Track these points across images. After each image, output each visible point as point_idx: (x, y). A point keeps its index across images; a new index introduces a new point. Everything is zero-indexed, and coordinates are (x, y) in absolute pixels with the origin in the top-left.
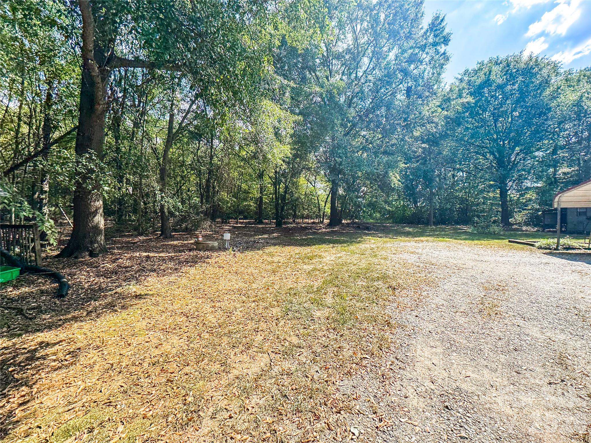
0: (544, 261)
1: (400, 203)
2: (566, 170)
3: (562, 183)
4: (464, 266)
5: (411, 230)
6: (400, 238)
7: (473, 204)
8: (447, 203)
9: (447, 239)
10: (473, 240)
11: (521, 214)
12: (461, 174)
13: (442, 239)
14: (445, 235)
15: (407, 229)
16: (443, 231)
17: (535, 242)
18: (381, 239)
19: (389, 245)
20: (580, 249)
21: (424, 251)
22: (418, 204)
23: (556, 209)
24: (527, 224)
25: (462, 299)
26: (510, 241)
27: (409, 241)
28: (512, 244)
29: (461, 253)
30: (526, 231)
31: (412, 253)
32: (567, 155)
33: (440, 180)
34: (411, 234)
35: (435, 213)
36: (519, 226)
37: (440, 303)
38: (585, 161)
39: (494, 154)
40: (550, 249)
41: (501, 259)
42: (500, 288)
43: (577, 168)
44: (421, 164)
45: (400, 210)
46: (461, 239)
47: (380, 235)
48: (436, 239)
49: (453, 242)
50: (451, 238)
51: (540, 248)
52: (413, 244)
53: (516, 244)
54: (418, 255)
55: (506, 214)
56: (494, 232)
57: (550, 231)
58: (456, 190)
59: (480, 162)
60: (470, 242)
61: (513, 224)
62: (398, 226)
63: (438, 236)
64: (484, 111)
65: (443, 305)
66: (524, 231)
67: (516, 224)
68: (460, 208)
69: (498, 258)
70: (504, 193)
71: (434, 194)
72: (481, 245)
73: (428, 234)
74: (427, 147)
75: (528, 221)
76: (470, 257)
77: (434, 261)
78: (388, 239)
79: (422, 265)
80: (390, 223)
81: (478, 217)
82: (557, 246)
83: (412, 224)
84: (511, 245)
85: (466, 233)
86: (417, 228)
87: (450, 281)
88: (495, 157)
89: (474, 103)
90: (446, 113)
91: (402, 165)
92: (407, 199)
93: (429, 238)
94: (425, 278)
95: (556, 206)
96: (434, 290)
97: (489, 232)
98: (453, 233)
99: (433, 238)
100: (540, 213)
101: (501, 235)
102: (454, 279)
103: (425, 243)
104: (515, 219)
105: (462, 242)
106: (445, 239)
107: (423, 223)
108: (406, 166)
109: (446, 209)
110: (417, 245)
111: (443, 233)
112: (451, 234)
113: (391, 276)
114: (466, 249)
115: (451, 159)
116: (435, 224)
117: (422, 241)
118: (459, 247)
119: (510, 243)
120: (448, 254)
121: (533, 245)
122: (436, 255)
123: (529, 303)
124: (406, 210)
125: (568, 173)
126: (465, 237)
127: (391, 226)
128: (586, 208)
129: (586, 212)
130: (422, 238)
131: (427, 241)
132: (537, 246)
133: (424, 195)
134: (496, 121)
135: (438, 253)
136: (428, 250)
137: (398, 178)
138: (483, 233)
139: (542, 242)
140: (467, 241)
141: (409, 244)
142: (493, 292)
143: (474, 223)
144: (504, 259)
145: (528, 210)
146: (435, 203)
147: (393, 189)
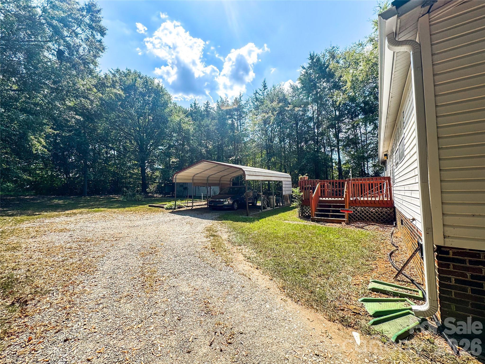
0: (171, 218)
1: (47, 173)
2: (174, 160)
3: (173, 167)
4: (121, 235)
5: (61, 202)
6: (45, 213)
7: (122, 178)
8: (101, 176)
9: (102, 209)
10: (124, 207)
11: (153, 186)
12: (113, 152)
13: (97, 209)
14: (99, 205)
15: (56, 201)
16: (97, 201)
17: (163, 205)
18: (12, 218)
19: (24, 225)
20: (184, 207)
21: (78, 226)
22: (71, 175)
23: (174, 183)
24: (156, 193)
25: (124, 277)
26: (149, 206)
27: (58, 216)
28: (151, 207)
29: (116, 221)
30: (156, 197)
31: (61, 231)
32: (175, 151)
33: (94, 154)
34: (61, 207)
35: (89, 184)
36: (152, 194)
37: (101, 295)
38: (181, 156)
39: (137, 142)
40: (172, 209)
41: (147, 222)
42: (153, 251)
43: (178, 160)
44: (74, 134)
45: (46, 180)
46: (115, 208)
47: (10, 212)
48: (90, 210)
49: (107, 212)
50: (105, 208)
51: (167, 209)
52: (63, 218)
53: (153, 208)
54: (70, 233)
55: (145, 186)
56: (138, 199)
57: (168, 197)
58: (109, 165)
59: (127, 145)
60: (122, 209)
61: (149, 193)
62: (43, 198)
63: (92, 207)
64: (132, 107)
65: (104, 297)
66: (155, 197)
67: (150, 193)
68: (112, 180)
69: (145, 222)
70: (143, 170)
71: (88, 166)
72: (131, 211)
73: (82, 205)
74: (82, 119)
75: (157, 190)
76: (124, 225)
77: (90, 236)
78: (24, 217)
79: (74, 245)
80: (32, 195)
81: (126, 187)
82: (175, 207)
83: (63, 195)
84: (151, 209)
85: (117, 201)
86: (69, 199)
87: (109, 258)
88: (138, 144)
89: (124, 97)
90: (101, 95)
91: (49, 130)
92: (56, 169)
93: (83, 210)
94: (78, 262)
95: (174, 182)
96: (92, 277)
97: (135, 200)
98: (106, 202)
99: (87, 210)
100: (163, 185)
101: (143, 201)
102: (112, 254)
103: (79, 216)
104: (150, 189)
105: (116, 210)
106: (100, 209)
107: (76, 194)
108: (56, 132)
109: (101, 181)
110: (69, 219)
111: (97, 203)
112: (106, 203)
113: (22, 278)
114: (120, 217)
115: (104, 137)
116: (89, 194)
117: (75, 214)
118: (114, 215)
119: (150, 207)
120: (104, 224)
121: (163, 207)
122: (91, 229)
123: (173, 259)
124: (54, 181)
125: (175, 162)
126: (117, 205)
127: (32, 199)
128: (183, 183)
129: (183, 185)
130: (75, 211)
131: (81, 213)
132: (165, 208)
133: (77, 167)
134: (138, 118)
135: (93, 225)
136: (83, 224)
137: (44, 143)
138: (131, 201)
139: (168, 204)
140: (120, 209)
141: (57, 220)
142: (149, 257)
143: (124, 192)
144: (149, 221)
145: (157, 183)
146: (89, 175)
147: (37, 157)
